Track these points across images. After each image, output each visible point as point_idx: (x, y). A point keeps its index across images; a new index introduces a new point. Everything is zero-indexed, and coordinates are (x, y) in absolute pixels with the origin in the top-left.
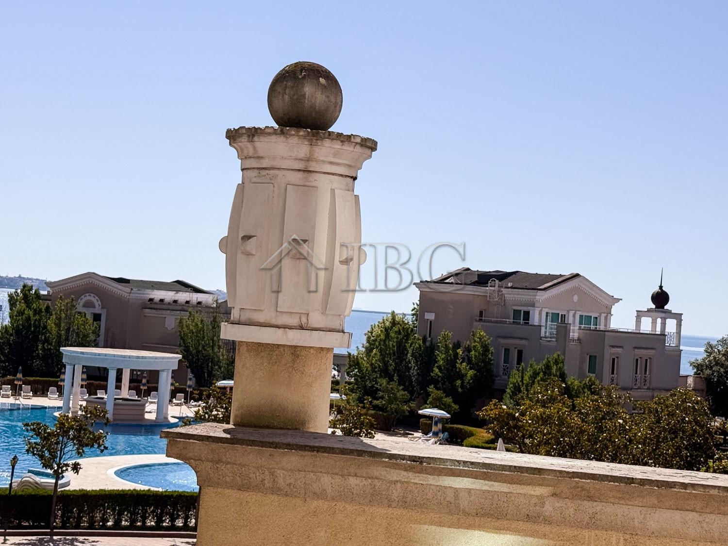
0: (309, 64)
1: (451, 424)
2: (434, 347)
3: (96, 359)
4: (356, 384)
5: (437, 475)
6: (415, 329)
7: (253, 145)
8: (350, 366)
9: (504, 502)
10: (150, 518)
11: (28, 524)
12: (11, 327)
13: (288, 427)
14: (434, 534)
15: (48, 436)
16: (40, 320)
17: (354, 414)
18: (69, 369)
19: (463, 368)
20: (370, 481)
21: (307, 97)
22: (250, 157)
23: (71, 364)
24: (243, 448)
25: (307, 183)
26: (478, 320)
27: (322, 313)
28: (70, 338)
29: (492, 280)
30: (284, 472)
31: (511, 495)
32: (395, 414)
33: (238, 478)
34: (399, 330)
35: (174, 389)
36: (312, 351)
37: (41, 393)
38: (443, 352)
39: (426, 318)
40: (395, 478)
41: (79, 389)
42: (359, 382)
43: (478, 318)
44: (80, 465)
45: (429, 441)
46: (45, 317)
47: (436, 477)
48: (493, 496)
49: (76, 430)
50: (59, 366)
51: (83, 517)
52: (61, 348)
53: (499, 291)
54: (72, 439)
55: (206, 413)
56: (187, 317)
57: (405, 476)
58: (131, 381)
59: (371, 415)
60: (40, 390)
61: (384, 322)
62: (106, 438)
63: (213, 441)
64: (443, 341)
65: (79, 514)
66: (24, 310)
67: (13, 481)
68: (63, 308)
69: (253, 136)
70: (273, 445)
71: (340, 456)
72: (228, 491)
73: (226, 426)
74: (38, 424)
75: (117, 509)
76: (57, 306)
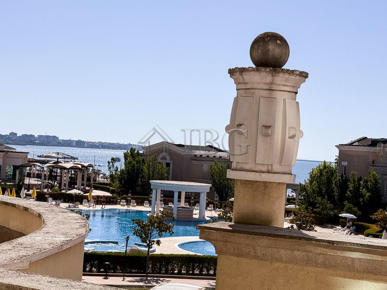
0: (272, 33)
1: (357, 222)
2: (347, 180)
3: (168, 186)
4: (304, 200)
5: (342, 251)
6: (337, 170)
7: (242, 77)
8: (301, 191)
9: (379, 265)
10: (196, 269)
11: (135, 271)
12: (125, 170)
13: (262, 224)
14: (341, 282)
15: (144, 226)
16: (139, 166)
17: (303, 216)
18: (154, 192)
19: (364, 192)
20: (306, 253)
21: (270, 51)
22: (241, 83)
23: (155, 189)
24: (239, 235)
25: (271, 96)
26: (371, 165)
27: (280, 164)
28: (155, 175)
29: (379, 144)
30: (260, 248)
31: (383, 262)
32: (326, 216)
33: (237, 250)
34: (328, 171)
35: (207, 202)
36: (274, 184)
37: (140, 204)
38: (352, 183)
39: (342, 164)
40: (319, 252)
41: (160, 202)
42: (306, 199)
43: (372, 164)
44: (160, 241)
45: (345, 231)
46: (142, 165)
47: (342, 252)
48: (373, 262)
49: (158, 223)
50: (149, 190)
51: (162, 268)
52: (150, 181)
53: (384, 149)
54: (156, 228)
55: (224, 215)
56: (214, 165)
57: (325, 251)
58: (186, 198)
59: (313, 217)
60: (140, 203)
61: (319, 167)
62: (173, 228)
63: (223, 231)
64: (352, 177)
65: (160, 267)
66: (132, 161)
67: (127, 249)
68: (151, 160)
69: (242, 72)
70: (254, 233)
71: (289, 239)
72: (231, 257)
73: (230, 223)
74: (139, 220)
75: (179, 264)
76: (148, 159)
